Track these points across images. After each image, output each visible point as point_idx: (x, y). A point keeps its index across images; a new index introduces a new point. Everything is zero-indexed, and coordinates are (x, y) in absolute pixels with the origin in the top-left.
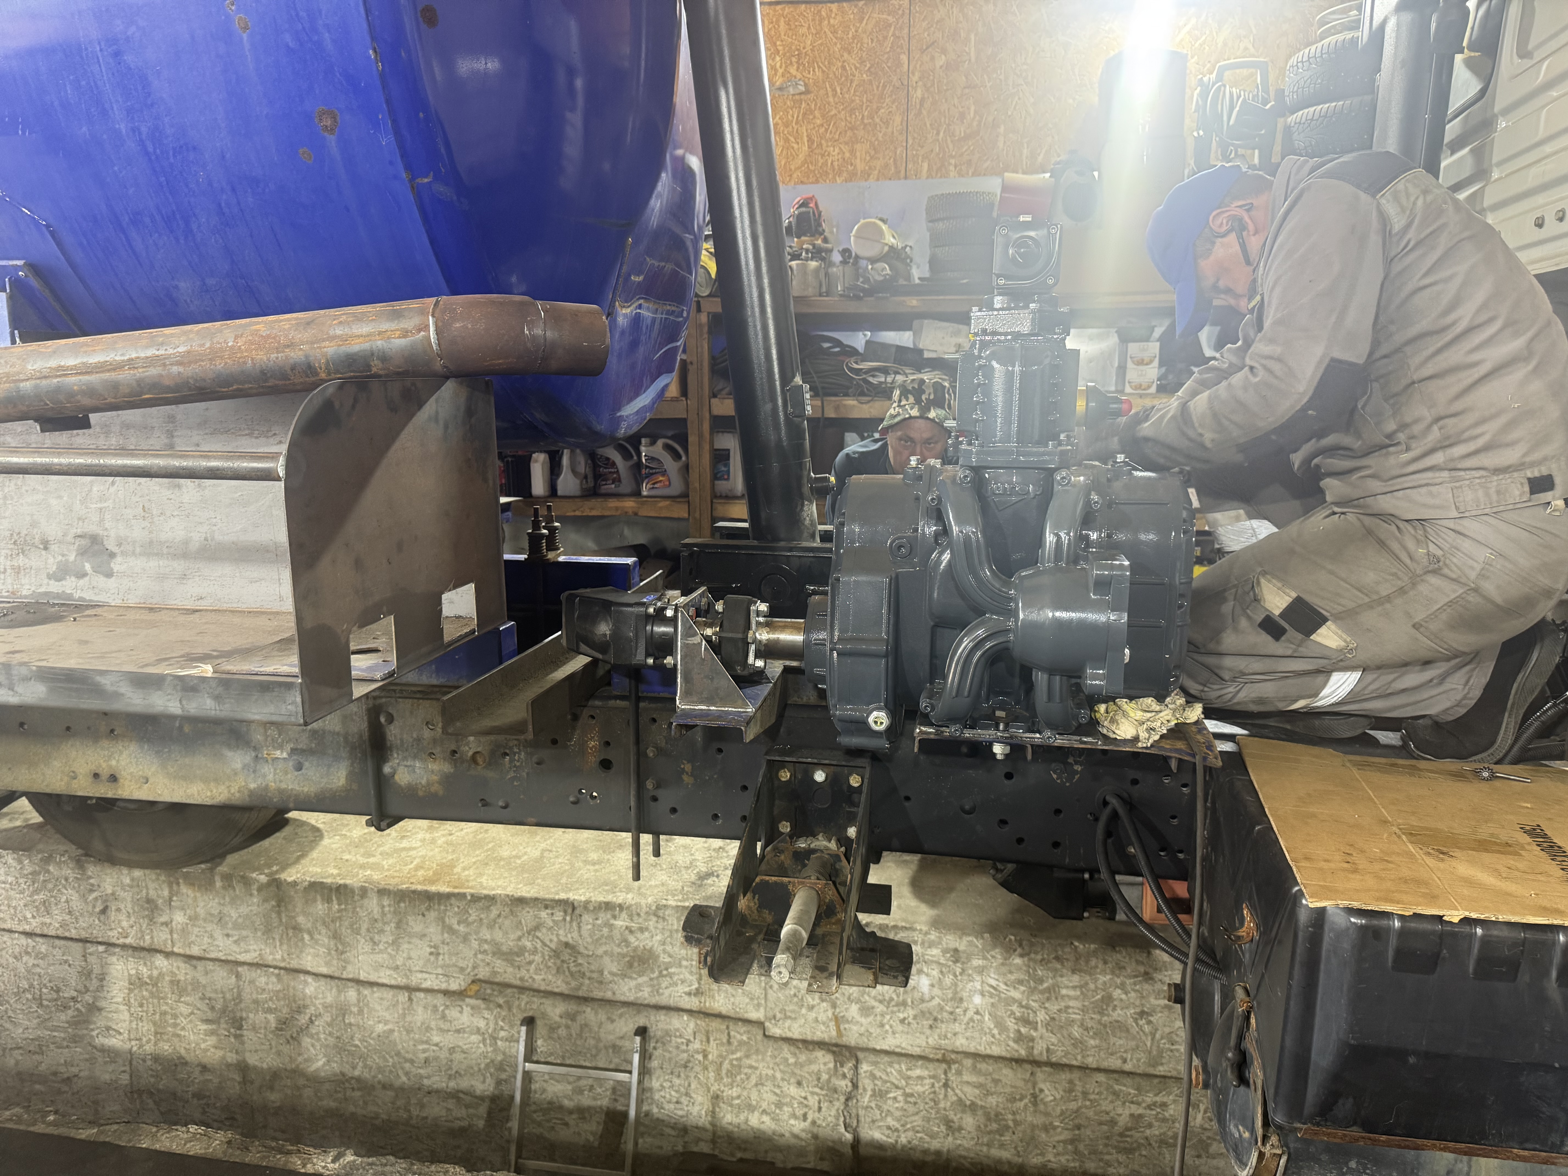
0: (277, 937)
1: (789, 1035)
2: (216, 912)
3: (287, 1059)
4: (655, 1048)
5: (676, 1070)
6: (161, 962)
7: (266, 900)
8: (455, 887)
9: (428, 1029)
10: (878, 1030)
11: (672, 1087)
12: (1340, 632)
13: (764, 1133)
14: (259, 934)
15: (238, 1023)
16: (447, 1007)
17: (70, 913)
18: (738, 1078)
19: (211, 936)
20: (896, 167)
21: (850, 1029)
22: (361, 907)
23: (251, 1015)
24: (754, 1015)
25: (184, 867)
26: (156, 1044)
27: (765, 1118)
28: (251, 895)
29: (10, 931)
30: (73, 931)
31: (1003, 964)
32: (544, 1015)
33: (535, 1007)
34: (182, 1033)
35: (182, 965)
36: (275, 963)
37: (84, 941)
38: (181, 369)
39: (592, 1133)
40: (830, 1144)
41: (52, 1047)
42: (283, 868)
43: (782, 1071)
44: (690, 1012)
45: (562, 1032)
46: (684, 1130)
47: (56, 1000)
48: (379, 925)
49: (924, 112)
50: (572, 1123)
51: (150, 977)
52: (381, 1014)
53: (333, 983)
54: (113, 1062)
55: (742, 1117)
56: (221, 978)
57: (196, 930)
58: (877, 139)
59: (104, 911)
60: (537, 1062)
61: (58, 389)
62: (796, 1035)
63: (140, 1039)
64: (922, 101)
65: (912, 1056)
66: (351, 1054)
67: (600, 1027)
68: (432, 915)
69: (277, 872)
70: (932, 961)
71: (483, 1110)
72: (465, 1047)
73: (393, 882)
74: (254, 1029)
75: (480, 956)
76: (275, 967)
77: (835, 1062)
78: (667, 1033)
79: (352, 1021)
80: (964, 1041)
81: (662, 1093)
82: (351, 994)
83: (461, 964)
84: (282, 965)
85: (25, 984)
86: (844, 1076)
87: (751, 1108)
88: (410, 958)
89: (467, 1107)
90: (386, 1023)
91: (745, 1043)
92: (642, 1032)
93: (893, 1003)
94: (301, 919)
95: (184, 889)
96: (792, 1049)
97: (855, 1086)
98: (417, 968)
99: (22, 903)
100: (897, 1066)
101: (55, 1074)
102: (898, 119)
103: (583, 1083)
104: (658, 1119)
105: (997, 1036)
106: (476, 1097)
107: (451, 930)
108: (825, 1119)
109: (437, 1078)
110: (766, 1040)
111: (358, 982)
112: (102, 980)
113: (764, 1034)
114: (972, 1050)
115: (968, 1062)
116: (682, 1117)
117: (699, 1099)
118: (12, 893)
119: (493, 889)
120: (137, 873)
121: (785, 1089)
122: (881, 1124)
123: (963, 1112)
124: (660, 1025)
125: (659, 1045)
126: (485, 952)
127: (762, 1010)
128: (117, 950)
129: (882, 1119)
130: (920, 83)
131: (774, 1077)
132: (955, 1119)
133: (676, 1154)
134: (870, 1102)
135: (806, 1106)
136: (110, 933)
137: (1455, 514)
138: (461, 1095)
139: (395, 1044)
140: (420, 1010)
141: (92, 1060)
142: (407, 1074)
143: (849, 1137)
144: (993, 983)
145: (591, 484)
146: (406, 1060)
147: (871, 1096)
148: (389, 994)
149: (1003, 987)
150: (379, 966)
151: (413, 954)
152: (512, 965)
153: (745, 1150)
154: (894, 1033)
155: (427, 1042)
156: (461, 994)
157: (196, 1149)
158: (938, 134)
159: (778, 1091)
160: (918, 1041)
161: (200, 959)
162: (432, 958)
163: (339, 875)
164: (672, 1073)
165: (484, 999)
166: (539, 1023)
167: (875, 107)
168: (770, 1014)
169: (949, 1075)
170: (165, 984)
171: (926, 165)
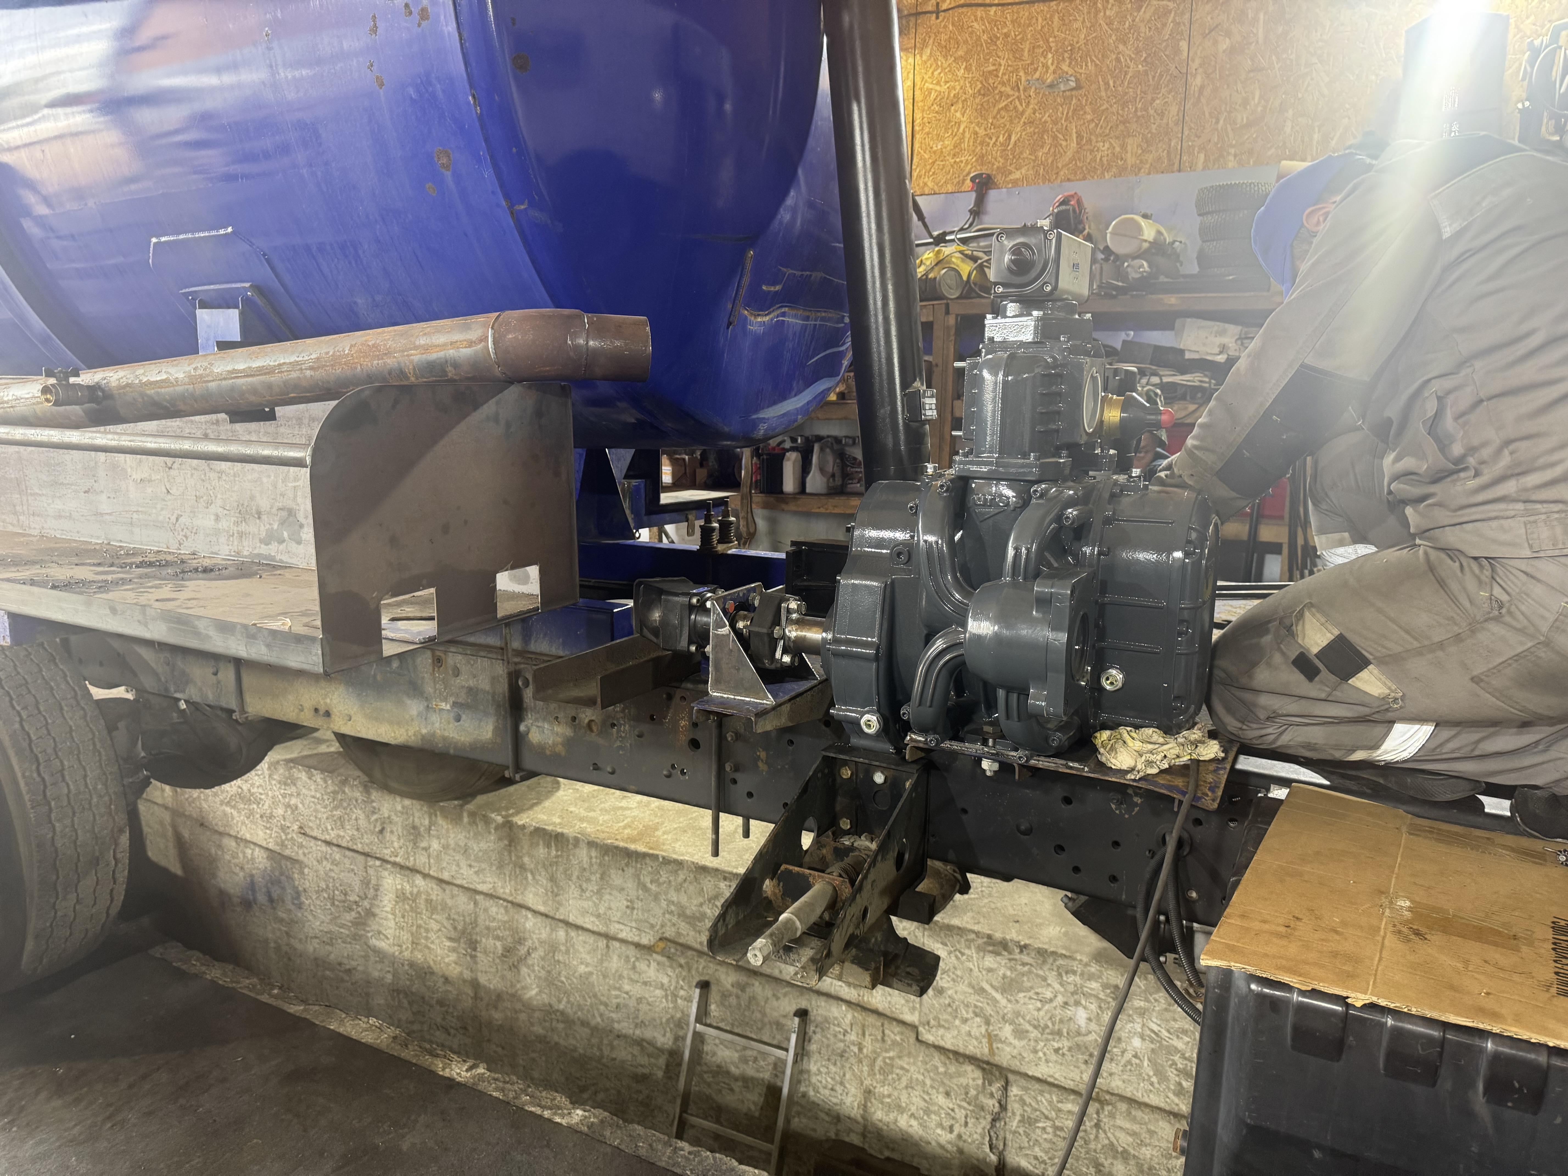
0: (507, 873)
1: (942, 1043)
2: (462, 844)
3: (509, 984)
4: (814, 1032)
5: (833, 1058)
6: (419, 881)
7: (500, 839)
8: (651, 848)
9: (621, 977)
10: (1032, 1056)
11: (828, 1073)
12: (1383, 678)
13: (912, 1137)
14: (494, 868)
15: (473, 945)
16: (637, 959)
17: (358, 830)
18: (890, 1077)
19: (458, 865)
20: (1169, 160)
21: (1003, 1050)
22: (574, 856)
23: (484, 940)
24: (909, 1017)
25: (442, 801)
26: (412, 952)
27: (914, 1123)
28: (490, 833)
29: (315, 838)
30: (360, 846)
31: (1166, 1010)
32: (718, 981)
33: (710, 972)
34: (432, 946)
35: (435, 886)
36: (504, 896)
37: (366, 855)
38: (312, 373)
39: (754, 1103)
40: (975, 1162)
41: (339, 941)
42: (518, 813)
43: (933, 1080)
44: (848, 1003)
45: (733, 1001)
46: (837, 1118)
47: (344, 902)
48: (587, 874)
49: (1203, 100)
50: (737, 1089)
51: (411, 893)
52: (584, 956)
53: (548, 921)
54: (381, 962)
55: (892, 1116)
56: (462, 902)
57: (447, 858)
58: (1150, 132)
59: (382, 831)
60: (710, 1026)
61: (233, 389)
62: (948, 1046)
63: (400, 946)
64: (1202, 88)
65: (1065, 1088)
66: (558, 988)
67: (766, 1002)
68: (630, 871)
69: (512, 815)
70: (1091, 995)
71: (662, 1061)
72: (650, 1000)
73: (602, 836)
74: (485, 952)
75: (667, 916)
76: (505, 900)
77: (984, 1079)
78: (826, 1020)
79: (561, 958)
80: (1120, 1083)
81: (819, 1078)
82: (561, 934)
83: (652, 921)
84: (510, 899)
85: (323, 885)
86: (992, 1095)
87: (901, 1109)
88: (610, 909)
89: (649, 1056)
90: (587, 965)
91: (898, 1044)
92: (803, 1014)
93: (1047, 1031)
94: (526, 860)
95: (440, 821)
96: (942, 1057)
97: (1003, 1107)
98: (616, 919)
99: (325, 816)
100: (1047, 1096)
101: (340, 964)
102: (1174, 109)
103: (749, 1053)
104: (813, 1103)
105: (1157, 1086)
106: (657, 1049)
107: (645, 889)
108: (971, 1135)
109: (625, 1024)
110: (918, 1045)
111: (567, 924)
112: (377, 890)
113: (917, 1038)
114: (1129, 1095)
115: (1123, 1106)
116: (836, 1104)
117: (853, 1090)
118: (319, 807)
119: (683, 855)
120: (407, 802)
121: (934, 1097)
122: (1029, 1152)
123: (1115, 1158)
124: (820, 1011)
125: (818, 1030)
126: (671, 913)
127: (917, 1013)
128: (389, 866)
129: (1030, 1148)
130: (1200, 70)
131: (924, 1083)
132: (1106, 1163)
133: (828, 1140)
134: (1018, 1127)
135: (953, 1118)
136: (386, 851)
137: (1528, 553)
138: (645, 1044)
139: (593, 986)
140: (615, 958)
141: (366, 957)
142: (601, 1015)
143: (993, 1158)
144: (1156, 1028)
145: (838, 481)
146: (602, 1003)
147: (1020, 1121)
148: (591, 939)
149: (1165, 1034)
150: (584, 912)
151: (613, 905)
152: (695, 930)
153: (893, 1150)
154: (1047, 1061)
155: (619, 989)
156: (648, 949)
157: (368, 1038)
158: (1217, 122)
159: (927, 1098)
160: (1071, 1075)
161: (448, 883)
162: (628, 912)
163: (560, 824)
164: (829, 1060)
165: (668, 957)
166: (714, 988)
167: (1149, 98)
168: (924, 1020)
169: (1102, 1116)
170: (422, 902)
171: (1202, 156)
